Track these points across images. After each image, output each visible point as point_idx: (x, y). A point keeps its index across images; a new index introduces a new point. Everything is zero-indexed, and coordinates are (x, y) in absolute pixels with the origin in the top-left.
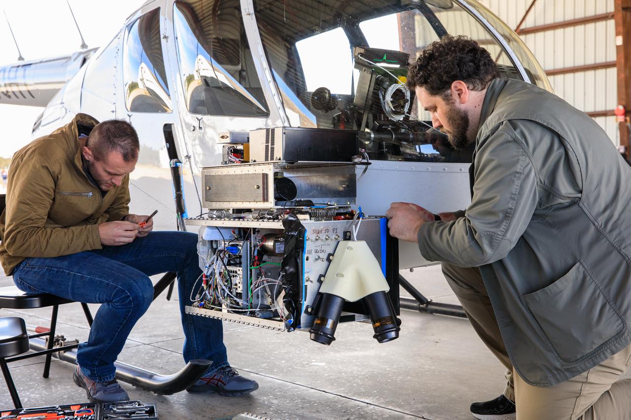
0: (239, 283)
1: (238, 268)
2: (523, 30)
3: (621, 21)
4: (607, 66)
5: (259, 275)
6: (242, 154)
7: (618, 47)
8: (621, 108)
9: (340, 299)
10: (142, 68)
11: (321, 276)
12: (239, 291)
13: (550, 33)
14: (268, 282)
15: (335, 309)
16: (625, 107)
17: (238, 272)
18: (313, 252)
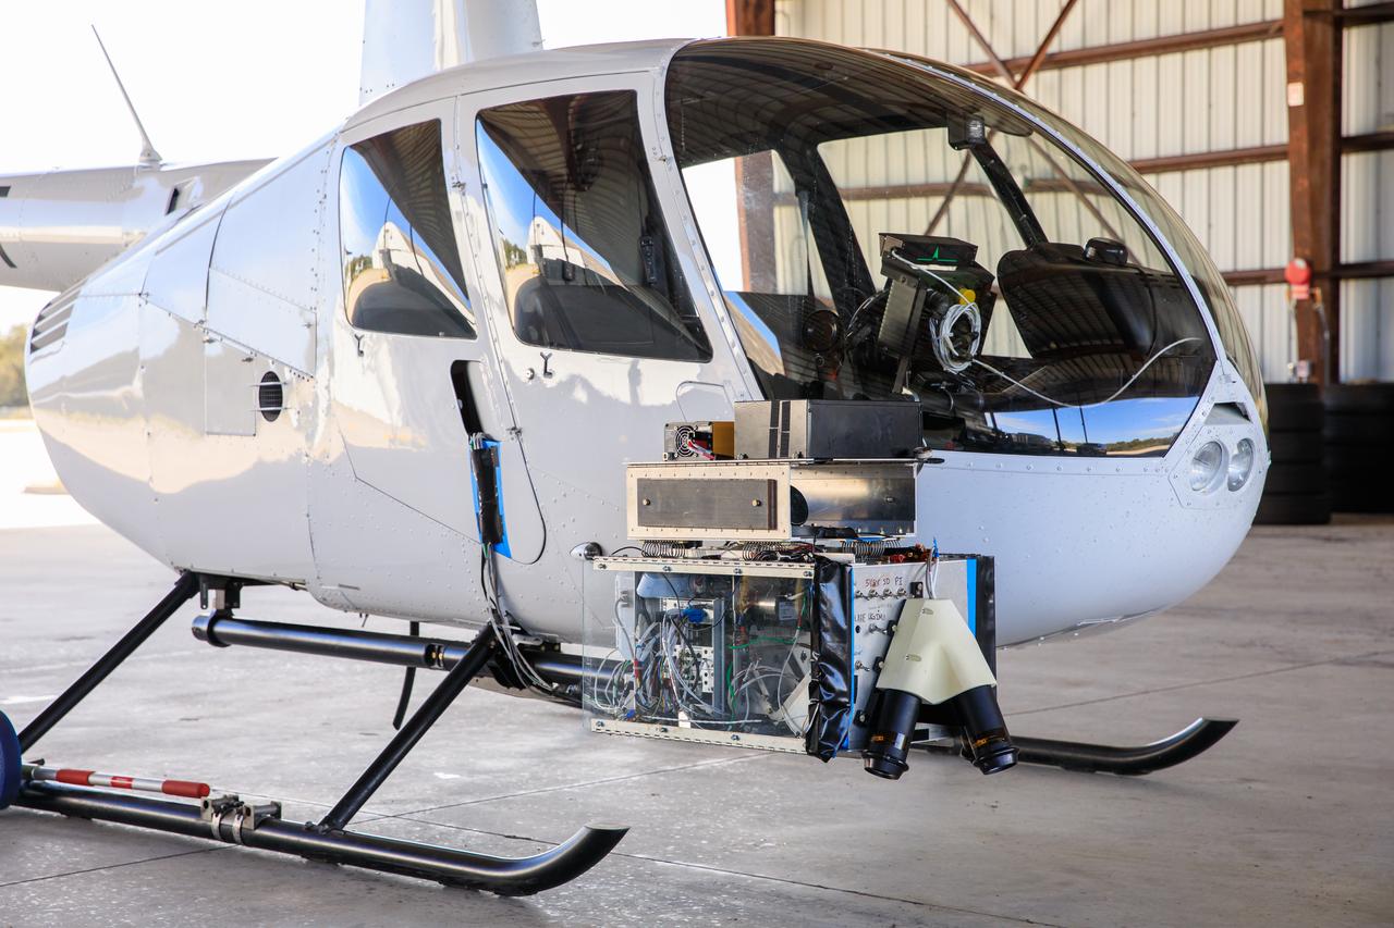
0: (706, 675)
1: (704, 648)
2: (1052, 55)
3: (1300, 44)
4: (1263, 155)
5: (745, 661)
6: (711, 441)
7: (1292, 110)
8: (1301, 264)
9: (915, 699)
10: (387, 231)
11: (878, 660)
12: (706, 689)
13: (1121, 68)
14: (761, 673)
15: (908, 715)
16: (1310, 264)
17: (704, 656)
18: (866, 617)
